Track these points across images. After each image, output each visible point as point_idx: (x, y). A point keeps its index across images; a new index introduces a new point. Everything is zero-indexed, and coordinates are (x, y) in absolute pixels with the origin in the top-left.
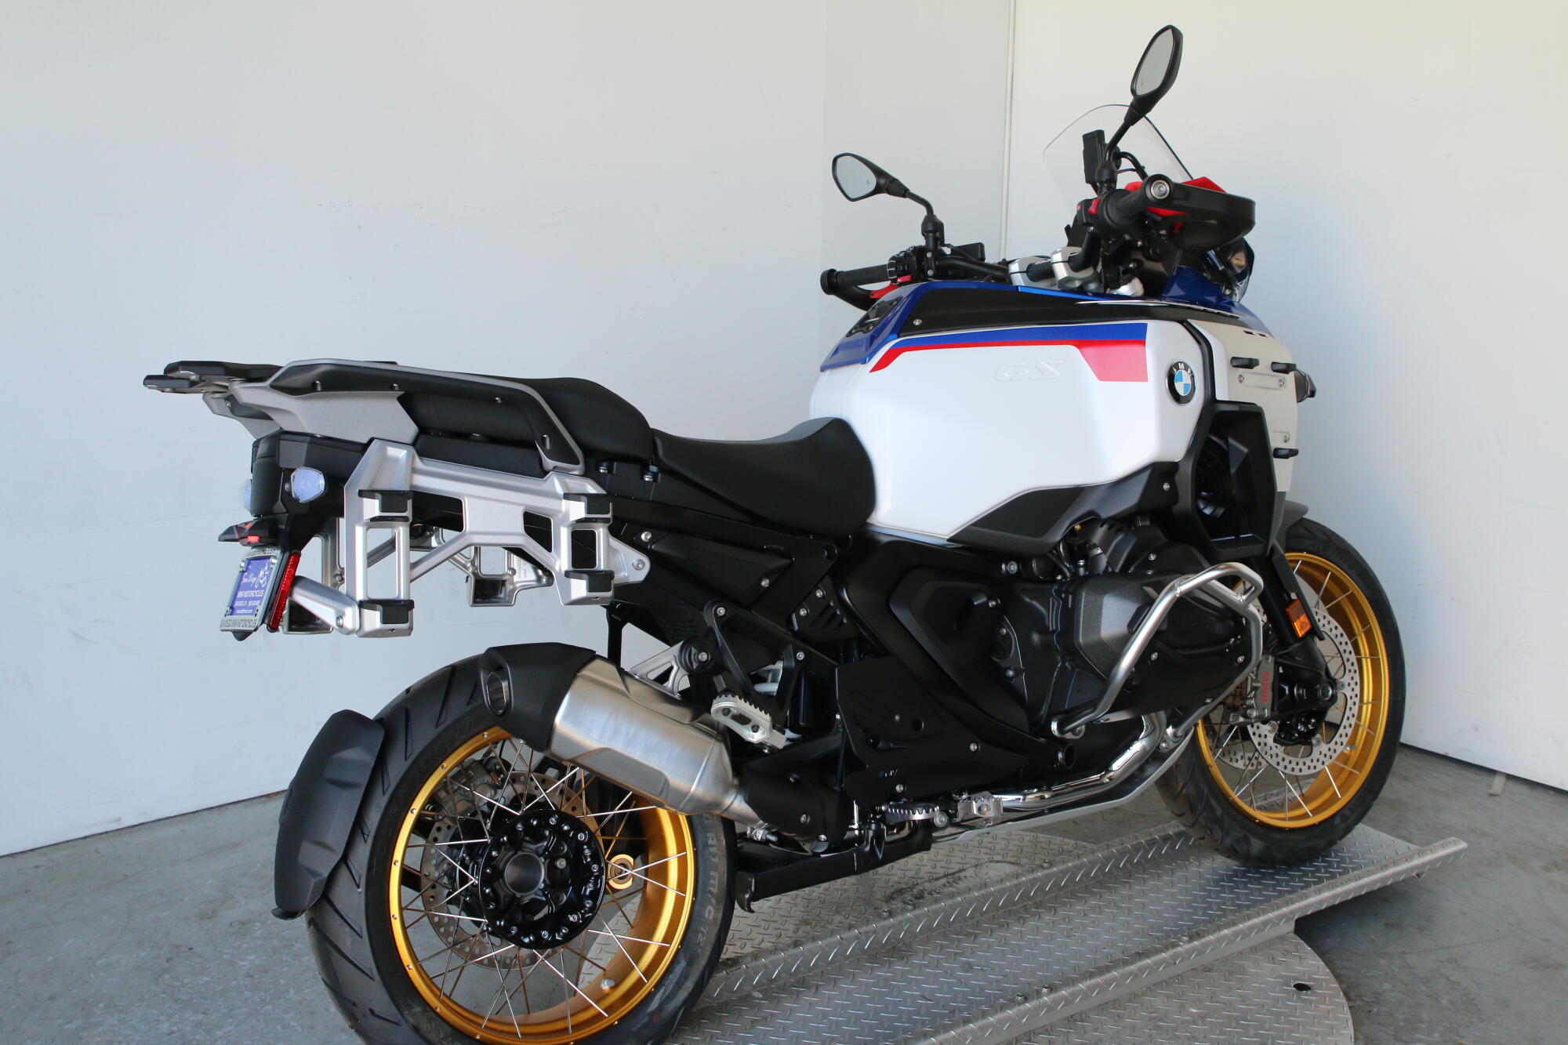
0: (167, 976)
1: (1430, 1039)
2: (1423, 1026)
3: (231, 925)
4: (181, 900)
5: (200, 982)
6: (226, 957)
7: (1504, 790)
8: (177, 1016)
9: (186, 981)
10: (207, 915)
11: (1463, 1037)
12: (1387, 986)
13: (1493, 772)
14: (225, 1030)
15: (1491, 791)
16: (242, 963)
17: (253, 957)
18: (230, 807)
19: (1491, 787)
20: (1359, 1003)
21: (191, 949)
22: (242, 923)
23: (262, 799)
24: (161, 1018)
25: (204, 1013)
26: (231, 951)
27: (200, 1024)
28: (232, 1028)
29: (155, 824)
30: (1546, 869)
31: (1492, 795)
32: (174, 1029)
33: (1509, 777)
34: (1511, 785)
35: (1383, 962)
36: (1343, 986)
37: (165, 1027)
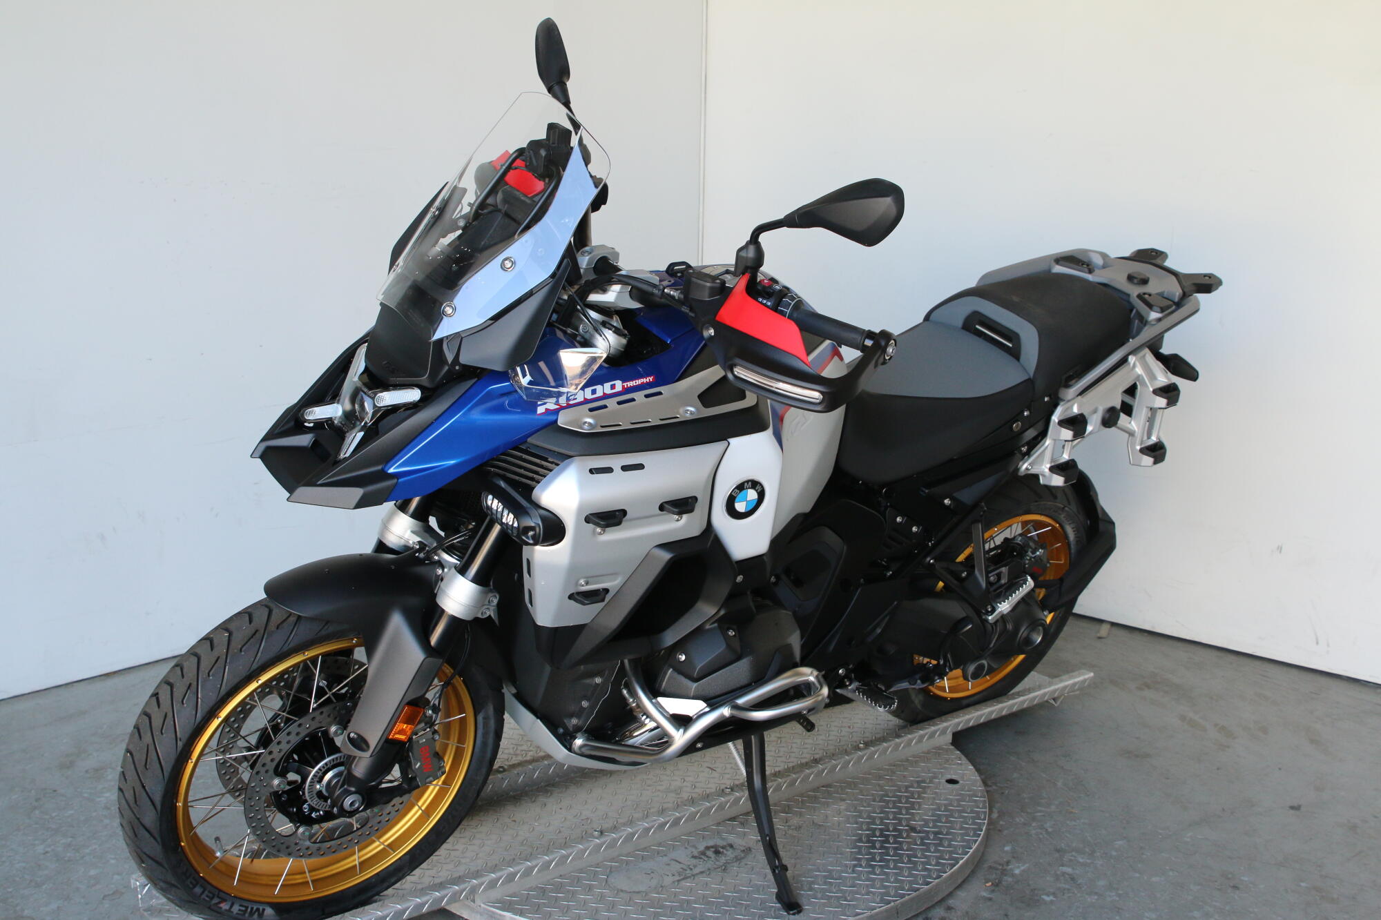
0: (37, 812)
1: (1049, 810)
2: (1043, 801)
3: (87, 772)
4: (43, 755)
5: (66, 815)
6: (86, 795)
7: (1109, 634)
8: (49, 840)
9: (54, 815)
10: (67, 765)
11: (1073, 808)
12: (1015, 775)
13: (1101, 621)
14: (90, 848)
15: (1099, 635)
16: (99, 799)
17: (107, 795)
18: (75, 684)
19: (1098, 632)
20: (994, 787)
21: (55, 791)
22: (96, 770)
23: (102, 677)
24: (37, 842)
25: (72, 837)
26: (89, 791)
27: (69, 845)
28: (97, 846)
29: (12, 699)
30: (1140, 689)
31: (1100, 638)
32: (49, 849)
33: (1113, 624)
34: (1115, 631)
35: (1013, 758)
36: (983, 777)
37: (40, 849)
